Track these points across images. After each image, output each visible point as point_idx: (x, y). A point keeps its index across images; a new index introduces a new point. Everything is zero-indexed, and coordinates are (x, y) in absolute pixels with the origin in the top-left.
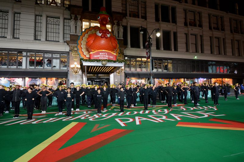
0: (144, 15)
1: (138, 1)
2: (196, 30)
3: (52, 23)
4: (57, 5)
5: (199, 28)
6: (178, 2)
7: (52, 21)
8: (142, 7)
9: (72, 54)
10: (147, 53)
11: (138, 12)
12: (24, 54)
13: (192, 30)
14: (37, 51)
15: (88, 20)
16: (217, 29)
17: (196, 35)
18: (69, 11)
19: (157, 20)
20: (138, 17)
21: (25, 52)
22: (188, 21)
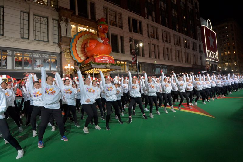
0: (120, 25)
1: (115, 12)
2: (154, 41)
3: (39, 22)
4: (44, 4)
5: (157, 40)
6: (144, 18)
7: (39, 19)
8: (119, 18)
9: (64, 55)
10: (133, 58)
11: (116, 22)
12: (9, 53)
13: (153, 41)
14: (25, 51)
15: (74, 23)
16: (167, 41)
17: (154, 45)
18: (57, 12)
19: (130, 30)
20: (117, 27)
21: (11, 50)
22: (150, 34)
